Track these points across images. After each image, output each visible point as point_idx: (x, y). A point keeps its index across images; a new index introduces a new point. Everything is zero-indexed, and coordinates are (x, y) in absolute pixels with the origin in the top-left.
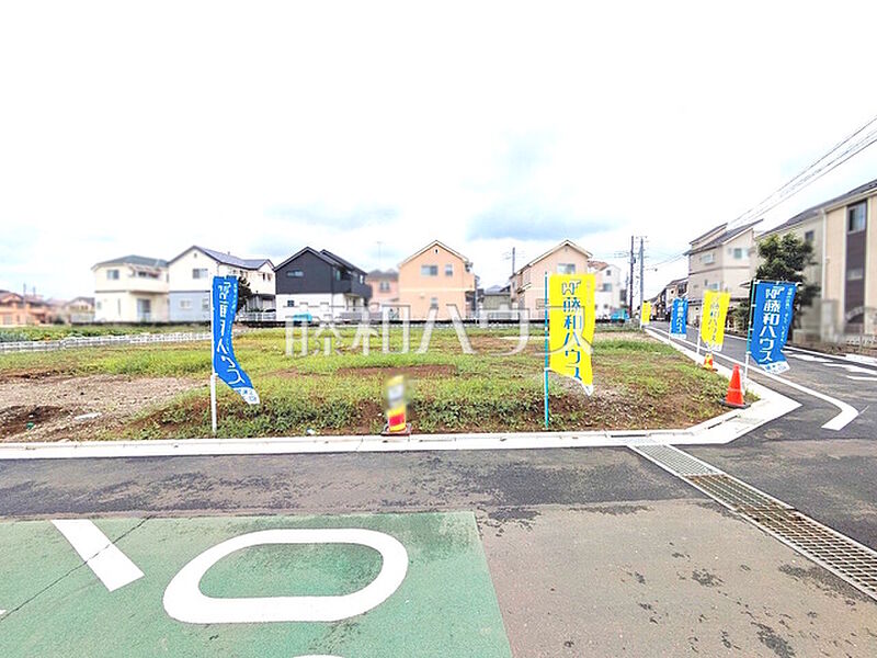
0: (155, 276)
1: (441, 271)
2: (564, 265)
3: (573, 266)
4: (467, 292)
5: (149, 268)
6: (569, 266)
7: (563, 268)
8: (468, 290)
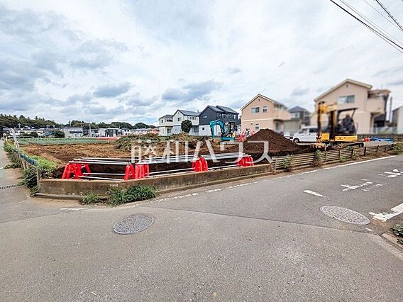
0: (172, 121)
1: (261, 110)
2: (344, 97)
3: (353, 96)
4: (275, 120)
5: (169, 118)
6: (348, 97)
7: (344, 99)
8: (275, 118)
